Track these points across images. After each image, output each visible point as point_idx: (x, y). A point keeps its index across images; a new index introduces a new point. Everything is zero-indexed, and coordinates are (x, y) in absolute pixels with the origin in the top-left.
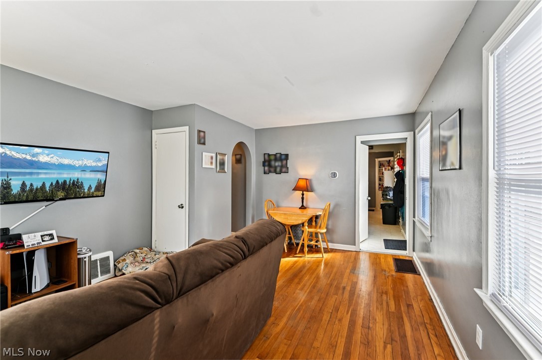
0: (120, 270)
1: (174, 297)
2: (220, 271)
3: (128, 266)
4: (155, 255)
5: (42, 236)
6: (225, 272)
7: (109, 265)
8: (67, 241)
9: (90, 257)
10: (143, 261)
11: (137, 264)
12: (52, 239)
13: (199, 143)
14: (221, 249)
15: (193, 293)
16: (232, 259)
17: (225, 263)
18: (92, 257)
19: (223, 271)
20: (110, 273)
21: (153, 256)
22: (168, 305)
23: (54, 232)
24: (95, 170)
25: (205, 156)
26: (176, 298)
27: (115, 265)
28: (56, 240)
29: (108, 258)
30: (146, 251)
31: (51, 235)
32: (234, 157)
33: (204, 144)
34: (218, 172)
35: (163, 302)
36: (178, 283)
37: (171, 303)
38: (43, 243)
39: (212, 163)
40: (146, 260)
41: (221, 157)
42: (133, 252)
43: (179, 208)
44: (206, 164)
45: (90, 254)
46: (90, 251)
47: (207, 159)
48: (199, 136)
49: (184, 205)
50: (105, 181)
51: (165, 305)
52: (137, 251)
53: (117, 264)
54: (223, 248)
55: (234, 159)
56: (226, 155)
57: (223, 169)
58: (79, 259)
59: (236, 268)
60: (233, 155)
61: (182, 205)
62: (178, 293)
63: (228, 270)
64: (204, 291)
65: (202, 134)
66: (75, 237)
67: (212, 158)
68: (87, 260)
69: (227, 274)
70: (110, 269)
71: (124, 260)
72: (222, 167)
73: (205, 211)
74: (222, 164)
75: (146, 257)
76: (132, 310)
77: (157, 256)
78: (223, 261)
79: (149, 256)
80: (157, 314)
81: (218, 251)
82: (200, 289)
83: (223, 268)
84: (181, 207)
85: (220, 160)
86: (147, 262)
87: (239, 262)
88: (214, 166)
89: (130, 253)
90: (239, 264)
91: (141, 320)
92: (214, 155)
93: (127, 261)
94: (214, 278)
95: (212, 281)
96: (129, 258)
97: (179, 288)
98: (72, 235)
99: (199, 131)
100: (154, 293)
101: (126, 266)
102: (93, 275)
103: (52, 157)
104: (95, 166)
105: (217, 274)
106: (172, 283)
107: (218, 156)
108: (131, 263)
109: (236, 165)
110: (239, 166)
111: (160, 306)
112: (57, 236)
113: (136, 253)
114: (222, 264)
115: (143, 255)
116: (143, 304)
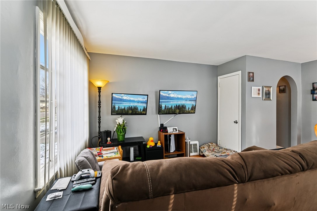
0: (202, 152)
1: (246, 181)
2: (280, 174)
3: (205, 151)
4: (220, 149)
5: (173, 129)
6: (283, 176)
7: (197, 148)
8: (181, 133)
9: (189, 142)
10: (213, 150)
11: (210, 151)
12: (176, 131)
13: (249, 80)
14: (279, 157)
15: (259, 183)
16: (290, 168)
17: (285, 169)
18: (190, 142)
19: (282, 174)
20: (197, 152)
21: (218, 149)
22: (242, 184)
23: (176, 128)
24: (191, 100)
25: (254, 89)
26: (248, 181)
27: (199, 149)
28: (177, 132)
29: (196, 145)
30: (215, 145)
31: (176, 129)
32: (278, 88)
33: (253, 81)
34: (264, 100)
35: (240, 181)
36: (248, 172)
37: (244, 183)
38: (174, 132)
39: (259, 94)
40: (215, 150)
41: (267, 89)
42: (208, 144)
43: (235, 123)
44: (254, 94)
45: (190, 141)
46: (190, 139)
47: (255, 91)
48: (249, 76)
49: (238, 122)
50: (195, 105)
51: (240, 183)
52: (210, 144)
53: (200, 149)
54: (281, 157)
55: (278, 90)
56: (271, 87)
57: (269, 97)
58: (186, 142)
59: (295, 176)
60: (277, 87)
61: (236, 121)
62: (248, 178)
63: (287, 175)
64: (267, 185)
65: (251, 74)
66: (184, 132)
67: (259, 90)
68: (188, 143)
69: (286, 178)
70: (197, 151)
71: (204, 147)
72: (268, 96)
73: (254, 127)
74: (268, 94)
75: (215, 149)
76: (223, 179)
77: (221, 149)
78: (282, 167)
79: (216, 149)
80: (236, 187)
81: (277, 159)
82: (264, 181)
83: (283, 173)
84: (236, 122)
85: (266, 91)
86: (215, 152)
87: (297, 172)
88: (261, 96)
89: (207, 145)
90: (297, 174)
91: (227, 187)
92: (261, 88)
93: (205, 148)
94: (275, 178)
95: (273, 179)
96: (206, 147)
97: (249, 175)
98: (183, 130)
99: (249, 73)
100: (234, 173)
101: (204, 151)
102: (191, 152)
103: (175, 95)
104: (191, 98)
105: (278, 175)
106: (245, 171)
107: (265, 89)
108: (207, 150)
109: (280, 94)
110: (283, 95)
111: (238, 183)
112: (178, 130)
113: (209, 145)
114: (282, 169)
115: (213, 147)
116: (228, 177)
